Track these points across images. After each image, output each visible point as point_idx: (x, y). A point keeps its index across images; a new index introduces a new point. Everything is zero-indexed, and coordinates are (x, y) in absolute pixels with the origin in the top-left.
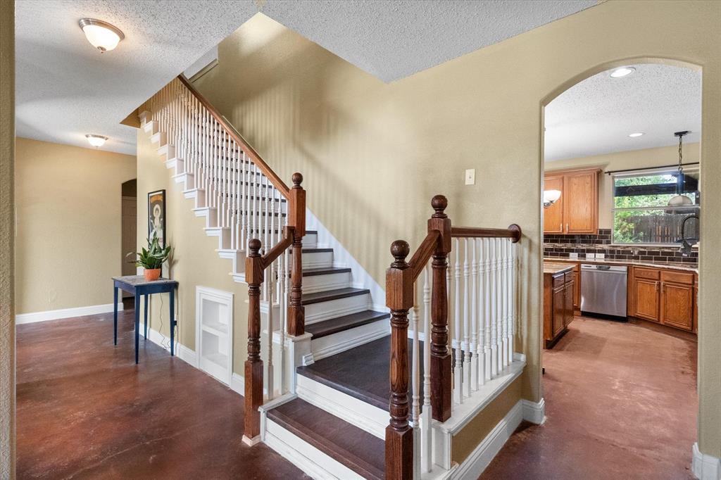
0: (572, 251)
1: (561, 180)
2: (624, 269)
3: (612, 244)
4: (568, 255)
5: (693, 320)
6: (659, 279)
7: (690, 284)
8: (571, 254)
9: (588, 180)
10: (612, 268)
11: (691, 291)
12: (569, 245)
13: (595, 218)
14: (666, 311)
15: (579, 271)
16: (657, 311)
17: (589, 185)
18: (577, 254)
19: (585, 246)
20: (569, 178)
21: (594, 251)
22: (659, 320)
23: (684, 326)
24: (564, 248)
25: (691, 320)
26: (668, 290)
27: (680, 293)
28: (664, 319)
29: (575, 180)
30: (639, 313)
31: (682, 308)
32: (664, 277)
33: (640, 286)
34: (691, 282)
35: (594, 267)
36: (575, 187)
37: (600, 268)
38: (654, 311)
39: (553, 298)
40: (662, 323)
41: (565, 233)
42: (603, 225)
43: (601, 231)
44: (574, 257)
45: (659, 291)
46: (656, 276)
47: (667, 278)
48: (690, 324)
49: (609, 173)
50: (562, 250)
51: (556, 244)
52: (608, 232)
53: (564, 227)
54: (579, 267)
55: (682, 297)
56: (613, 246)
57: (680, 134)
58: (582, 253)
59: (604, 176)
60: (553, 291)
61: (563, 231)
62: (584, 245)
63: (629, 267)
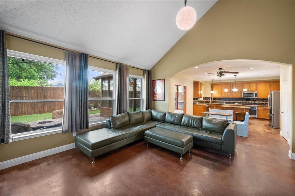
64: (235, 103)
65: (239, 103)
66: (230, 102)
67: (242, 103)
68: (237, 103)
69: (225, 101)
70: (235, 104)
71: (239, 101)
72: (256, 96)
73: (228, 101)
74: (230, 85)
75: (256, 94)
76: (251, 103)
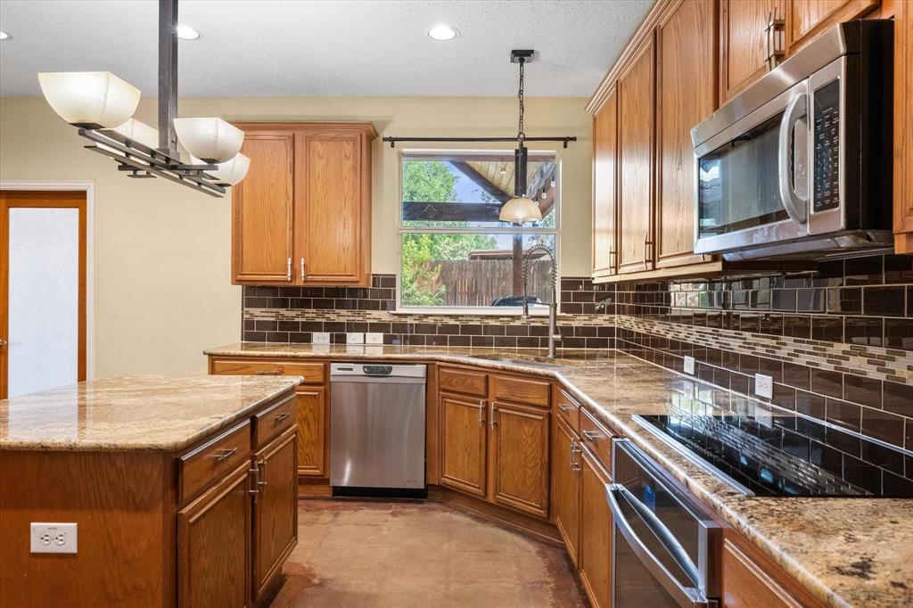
0: (317, 327)
1: (289, 143)
2: (419, 370)
3: (399, 311)
4: (308, 339)
5: (549, 494)
6: (486, 396)
7: (545, 408)
8: (315, 335)
9: (348, 148)
10: (397, 370)
11: (546, 421)
12: (311, 314)
13: (362, 249)
14: (499, 471)
15: (326, 382)
16: (483, 471)
17: (350, 163)
18: (327, 335)
19: (343, 316)
20: (308, 140)
21: (362, 328)
22: (486, 494)
23: (534, 508)
24: (300, 320)
25: (546, 493)
26: (503, 420)
27: (526, 429)
28: (497, 491)
29: (319, 147)
30: (450, 478)
31: (530, 465)
32: (497, 391)
33: (450, 411)
34: (545, 402)
35: (358, 369)
36: (319, 165)
37: (370, 373)
38: (476, 471)
39: (176, 547)
40: (491, 499)
41: (300, 283)
42: (380, 267)
43: (376, 278)
44: (321, 343)
45: (486, 422)
46: (480, 386)
47: (501, 392)
48: (545, 502)
49: (392, 140)
50: (294, 325)
51: (283, 311)
52: (390, 281)
53: (296, 267)
54: (326, 370)
55: (530, 437)
56: (400, 315)
57: (522, 56)
58: (338, 334)
59: (382, 147)
60: (177, 521)
61: (294, 277)
62: (343, 312)
63: (430, 364)
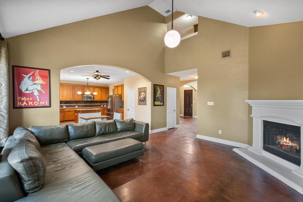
64: (75, 105)
65: (79, 106)
66: (70, 106)
67: (81, 105)
68: (77, 106)
69: (65, 105)
70: (75, 107)
71: (79, 104)
72: (93, 99)
73: (69, 105)
74: (72, 87)
75: (93, 97)
76: (89, 105)
